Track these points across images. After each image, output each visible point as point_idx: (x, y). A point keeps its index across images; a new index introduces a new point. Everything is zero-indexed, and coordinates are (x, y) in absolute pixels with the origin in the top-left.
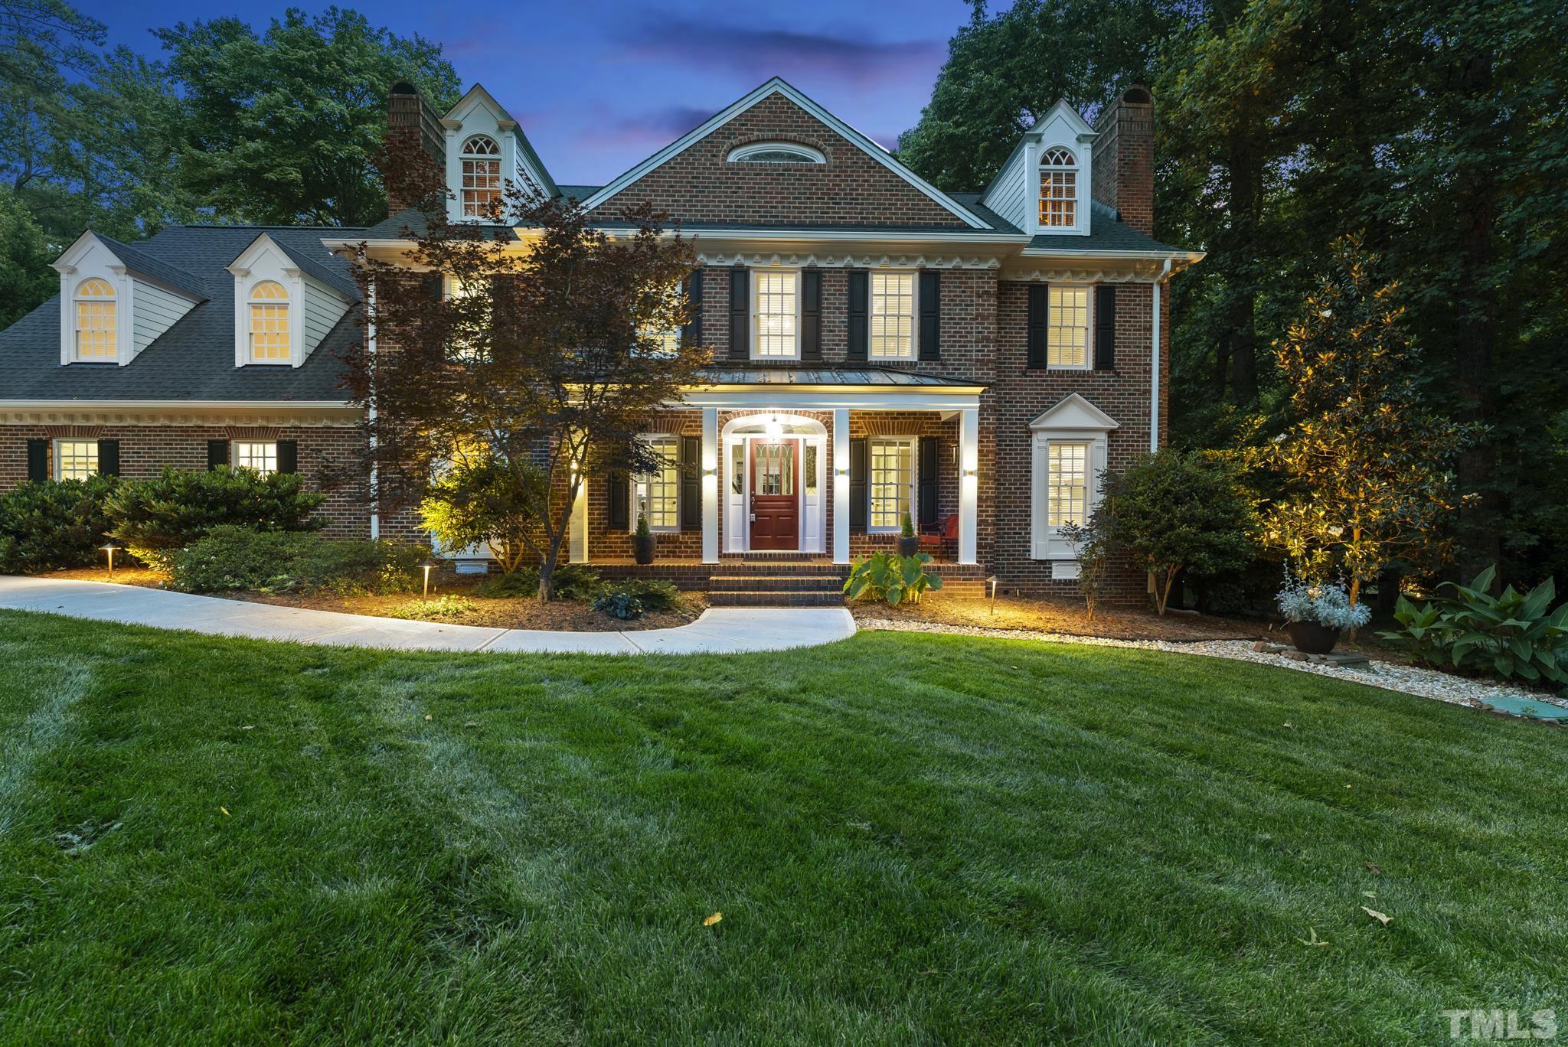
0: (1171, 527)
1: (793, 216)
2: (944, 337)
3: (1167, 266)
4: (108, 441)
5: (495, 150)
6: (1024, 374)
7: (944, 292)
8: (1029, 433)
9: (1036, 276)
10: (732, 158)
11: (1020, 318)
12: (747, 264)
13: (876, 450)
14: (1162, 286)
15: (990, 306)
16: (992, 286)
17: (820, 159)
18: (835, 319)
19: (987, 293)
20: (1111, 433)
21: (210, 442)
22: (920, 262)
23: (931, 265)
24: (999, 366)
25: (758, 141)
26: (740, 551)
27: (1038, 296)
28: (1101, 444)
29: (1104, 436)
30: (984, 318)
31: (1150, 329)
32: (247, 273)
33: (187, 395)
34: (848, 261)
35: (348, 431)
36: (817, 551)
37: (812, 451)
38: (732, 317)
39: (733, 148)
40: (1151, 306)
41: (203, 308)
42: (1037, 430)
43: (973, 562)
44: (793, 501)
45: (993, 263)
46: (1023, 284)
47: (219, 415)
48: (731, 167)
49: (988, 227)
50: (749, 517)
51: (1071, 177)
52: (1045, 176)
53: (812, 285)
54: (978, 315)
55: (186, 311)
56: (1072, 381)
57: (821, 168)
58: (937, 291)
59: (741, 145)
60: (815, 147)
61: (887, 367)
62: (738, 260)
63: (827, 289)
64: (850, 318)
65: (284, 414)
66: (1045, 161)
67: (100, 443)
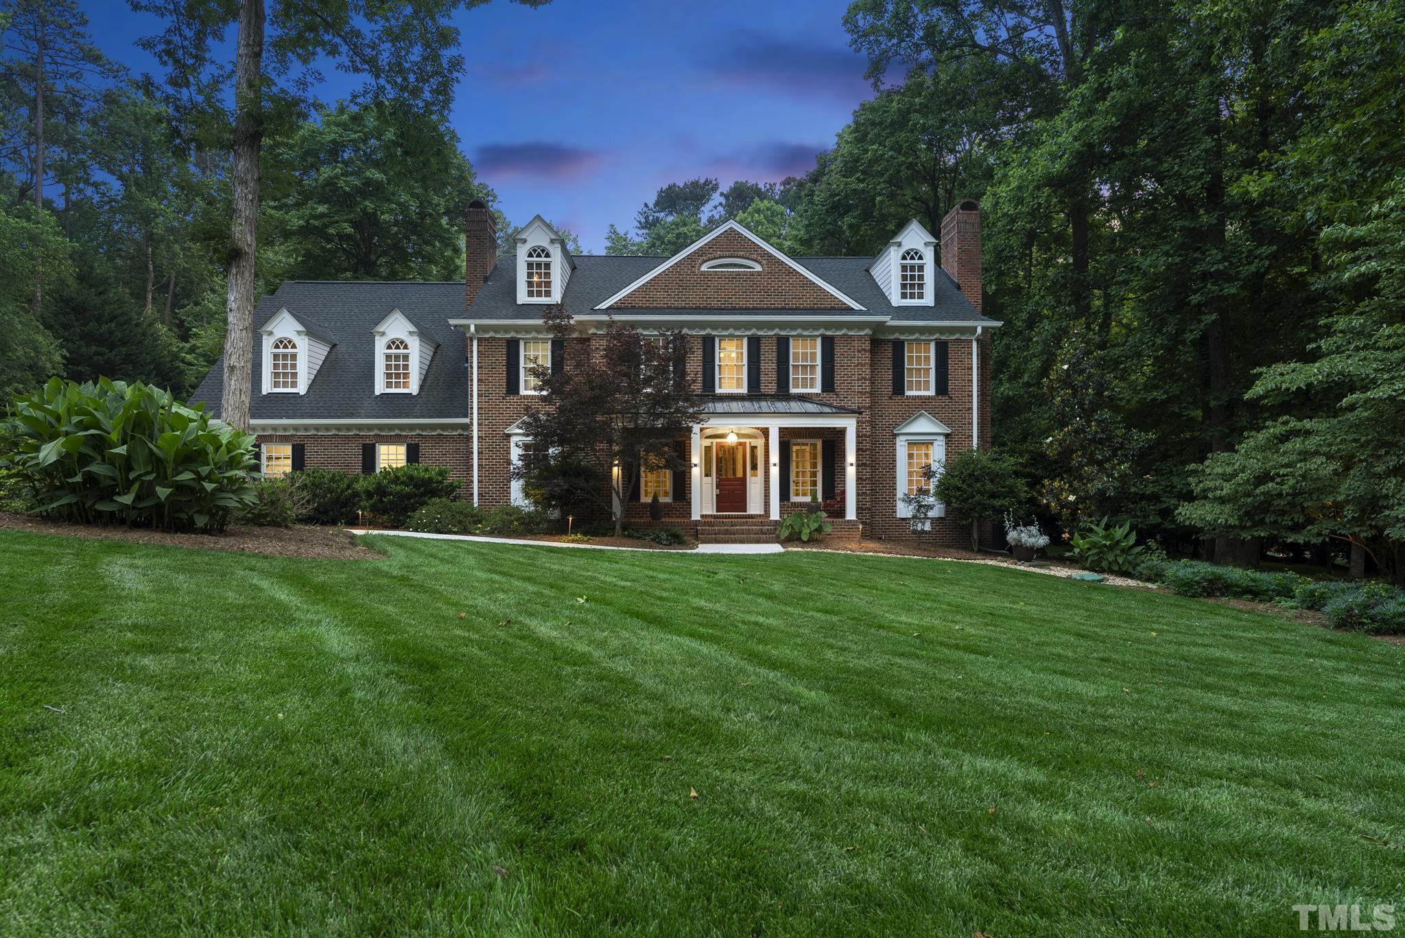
0: (973, 497)
1: (742, 304)
2: (837, 378)
3: (979, 330)
4: (297, 445)
5: (548, 255)
6: (890, 398)
7: (838, 350)
8: (896, 435)
9: (897, 335)
10: (704, 268)
11: (887, 362)
12: (714, 333)
13: (795, 448)
14: (978, 340)
15: (866, 358)
16: (867, 346)
17: (758, 268)
18: (769, 367)
19: (865, 350)
20: (947, 436)
21: (364, 445)
22: (822, 331)
23: (829, 333)
24: (872, 394)
25: (720, 257)
26: (710, 513)
27: (898, 347)
28: (941, 443)
29: (942, 438)
30: (862, 365)
31: (971, 368)
32: (383, 334)
33: (351, 416)
34: (776, 331)
35: (452, 437)
36: (758, 513)
37: (753, 448)
38: (704, 366)
39: (705, 261)
40: (972, 354)
41: (335, 350)
42: (899, 435)
43: (854, 518)
44: (744, 479)
45: (868, 331)
46: (889, 341)
47: (370, 427)
48: (703, 274)
49: (864, 309)
50: (715, 492)
51: (921, 268)
52: (904, 268)
53: (755, 346)
54: (858, 364)
55: (326, 353)
56: (922, 404)
57: (759, 274)
58: (832, 349)
59: (709, 260)
60: (755, 261)
61: (802, 398)
62: (708, 331)
63: (764, 349)
64: (778, 366)
65: (412, 427)
66: (904, 258)
67: (293, 446)
